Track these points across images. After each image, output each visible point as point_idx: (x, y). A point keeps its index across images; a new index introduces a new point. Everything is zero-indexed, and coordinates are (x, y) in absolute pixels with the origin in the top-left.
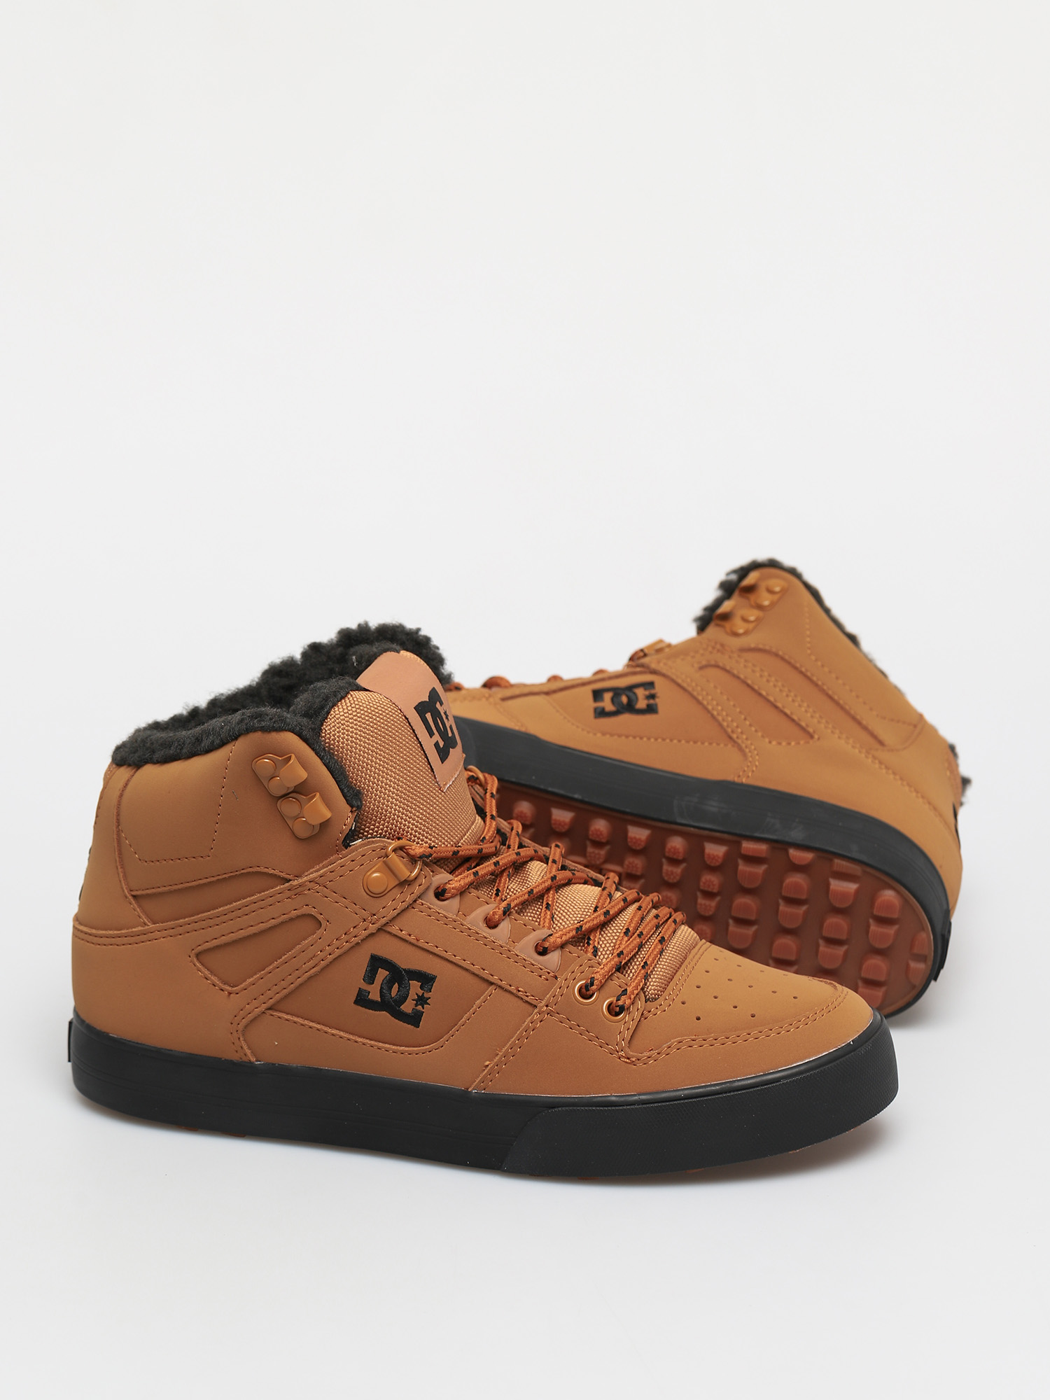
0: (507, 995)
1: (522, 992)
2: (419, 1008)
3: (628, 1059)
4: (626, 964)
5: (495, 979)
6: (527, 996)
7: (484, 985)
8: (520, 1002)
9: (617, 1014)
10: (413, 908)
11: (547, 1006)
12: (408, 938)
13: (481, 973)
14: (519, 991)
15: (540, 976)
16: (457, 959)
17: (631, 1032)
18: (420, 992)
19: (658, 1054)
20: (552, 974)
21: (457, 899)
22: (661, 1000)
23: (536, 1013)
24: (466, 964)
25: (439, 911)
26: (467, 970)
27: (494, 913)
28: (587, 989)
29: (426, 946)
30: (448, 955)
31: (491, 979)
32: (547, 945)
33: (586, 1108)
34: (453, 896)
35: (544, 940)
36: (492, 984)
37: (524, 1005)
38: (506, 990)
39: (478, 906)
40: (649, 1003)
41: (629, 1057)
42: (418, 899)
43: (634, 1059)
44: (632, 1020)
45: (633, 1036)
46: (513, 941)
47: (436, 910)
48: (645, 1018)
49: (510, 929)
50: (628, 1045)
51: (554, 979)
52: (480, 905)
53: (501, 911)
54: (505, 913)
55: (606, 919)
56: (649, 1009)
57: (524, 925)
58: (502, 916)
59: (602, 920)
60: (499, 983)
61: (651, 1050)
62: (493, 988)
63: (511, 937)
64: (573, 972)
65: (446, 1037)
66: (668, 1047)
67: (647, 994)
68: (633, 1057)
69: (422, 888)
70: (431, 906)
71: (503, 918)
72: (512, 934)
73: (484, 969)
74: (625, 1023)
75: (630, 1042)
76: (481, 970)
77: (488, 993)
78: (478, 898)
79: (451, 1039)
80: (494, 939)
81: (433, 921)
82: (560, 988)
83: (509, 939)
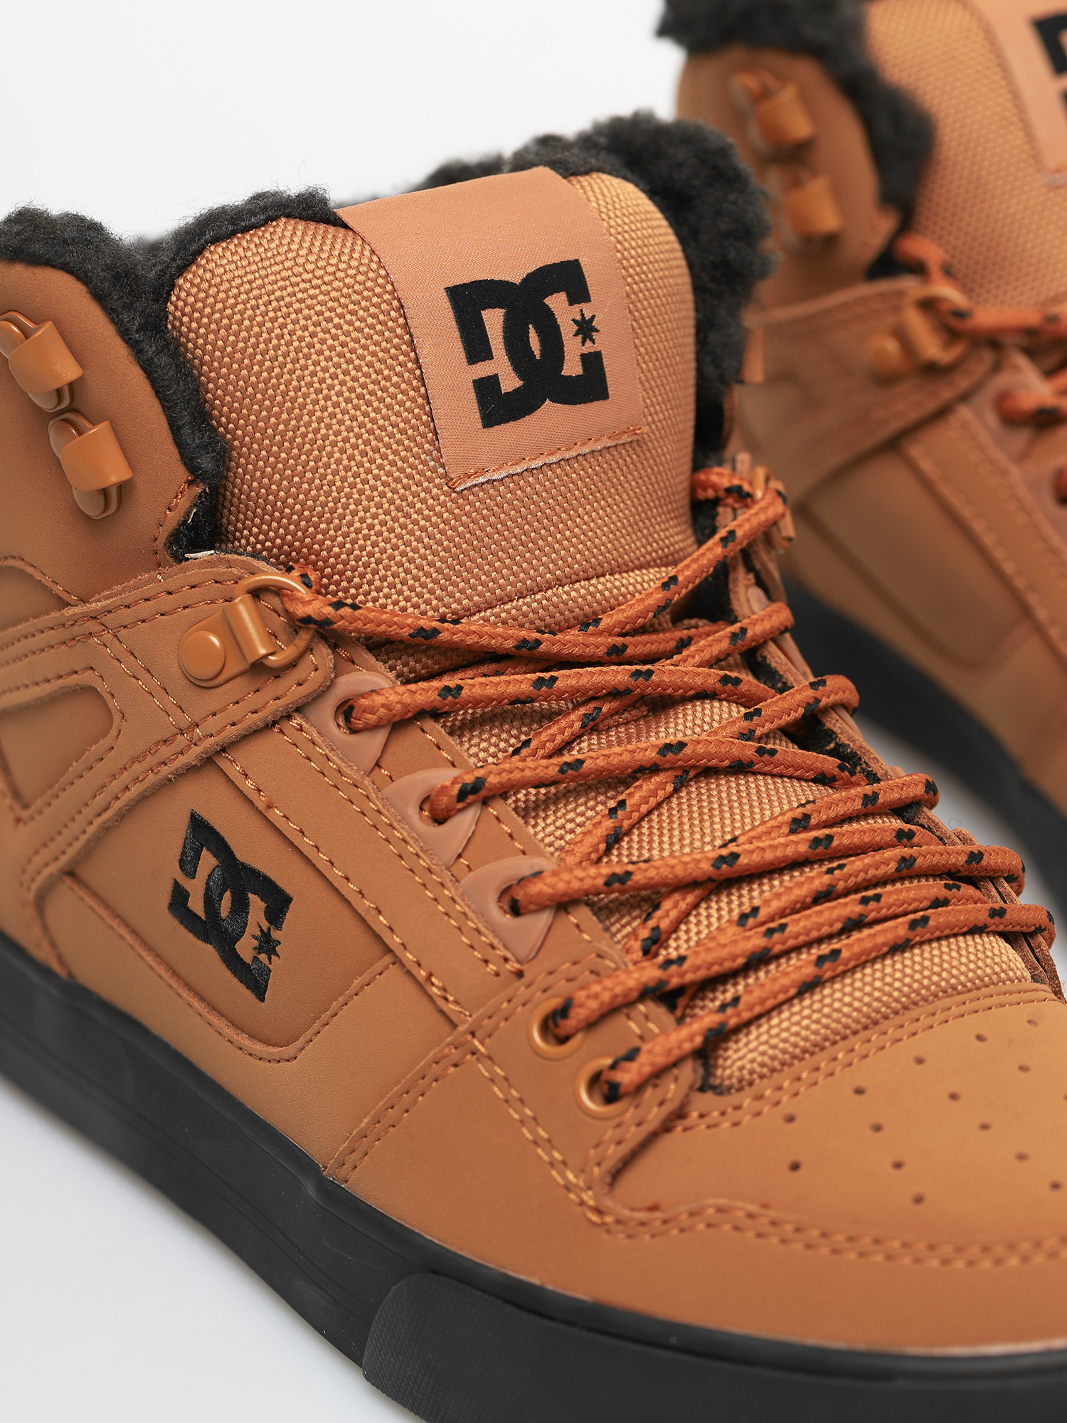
0: (409, 986)
1: (437, 987)
2: (263, 957)
3: (599, 1213)
5: (394, 941)
6: (445, 999)
7: (375, 949)
8: (430, 1007)
9: (606, 1101)
10: (281, 731)
11: (473, 1034)
12: (253, 796)
13: (373, 919)
14: (432, 982)
15: (486, 962)
16: (335, 875)
17: (625, 1149)
18: (265, 925)
19: (665, 1222)
20: (513, 966)
21: (379, 738)
22: (746, 1096)
23: (449, 1045)
24: (349, 890)
25: (331, 755)
26: (348, 904)
27: (441, 791)
28: (557, 1024)
29: (281, 824)
31: (386, 936)
32: (523, 894)
34: (371, 728)
35: (522, 881)
36: (388, 950)
37: (438, 1017)
38: (409, 973)
39: (428, 767)
40: (709, 1096)
41: (603, 1208)
42: (296, 715)
43: (609, 1219)
44: (639, 1124)
45: (627, 1162)
46: (468, 866)
47: (328, 752)
48: (685, 1129)
49: (470, 834)
50: (608, 1179)
51: (514, 977)
52: (435, 764)
53: (456, 790)
54: (462, 795)
55: (719, 872)
56: (704, 1111)
57: (511, 836)
58: (455, 800)
59: (704, 873)
60: (398, 951)
61: (654, 1208)
62: (388, 959)
63: (466, 854)
64: (551, 973)
65: (302, 1040)
66: (692, 1214)
67: (719, 1072)
68: (610, 1213)
69: (302, 691)
70: (318, 740)
71: (460, 806)
72: (470, 847)
73: (380, 912)
74: (619, 1125)
75: (616, 1175)
76: (374, 912)
77: (378, 966)
78: (439, 748)
79: (306, 1048)
80: (422, 850)
81: (313, 771)
82: (509, 1001)
83: (460, 856)
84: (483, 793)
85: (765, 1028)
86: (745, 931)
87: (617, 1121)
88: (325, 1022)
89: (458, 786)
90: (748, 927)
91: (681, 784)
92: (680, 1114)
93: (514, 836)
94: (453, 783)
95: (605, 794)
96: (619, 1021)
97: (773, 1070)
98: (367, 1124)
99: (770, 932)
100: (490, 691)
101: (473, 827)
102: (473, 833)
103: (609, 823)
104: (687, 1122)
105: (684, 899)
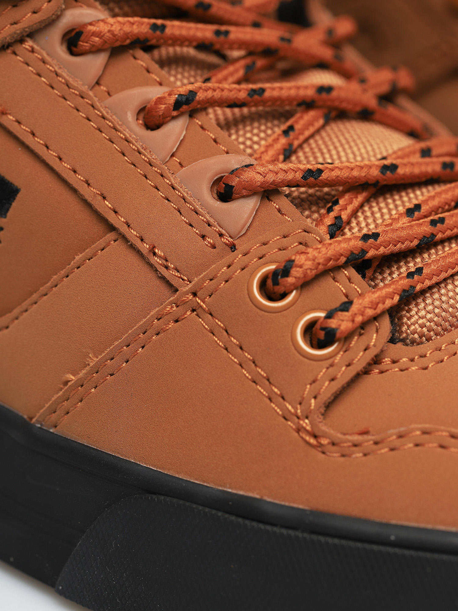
0: (132, 257)
1: (160, 257)
3: (315, 437)
4: (423, 292)
5: (118, 221)
6: (167, 267)
7: (98, 228)
8: (151, 275)
9: (321, 345)
10: (15, 53)
11: (195, 294)
13: (98, 203)
14: (155, 254)
15: (203, 237)
16: (63, 168)
17: (337, 385)
19: (376, 443)
20: (227, 239)
21: (101, 59)
22: (427, 348)
23: (171, 303)
24: (76, 180)
25: (59, 71)
26: (74, 191)
27: (160, 100)
28: (276, 283)
29: (14, 127)
30: (50, 156)
31: (112, 218)
32: (235, 182)
33: (207, 510)
34: (95, 50)
36: (112, 228)
37: (158, 282)
38: (132, 247)
39: (140, 85)
40: (399, 345)
41: (317, 433)
42: (28, 39)
43: (324, 441)
44: (348, 365)
45: (337, 396)
46: (180, 163)
47: (56, 69)
48: (381, 372)
49: (182, 138)
50: (322, 410)
51: (228, 249)
52: (146, 83)
53: (172, 100)
54: (178, 105)
55: (384, 177)
56: (395, 358)
57: (215, 141)
58: (172, 108)
59: (374, 177)
60: (124, 229)
61: (365, 433)
62: (111, 236)
63: (178, 154)
64: (265, 244)
65: (16, 312)
66: (400, 436)
67: (404, 328)
68: (325, 436)
69: (37, 17)
70: (48, 59)
71: (175, 113)
72: (181, 149)
73: (104, 198)
74: (332, 365)
75: (329, 406)
76: (100, 198)
77: (101, 243)
78: (148, 71)
79: (21, 318)
80: (143, 148)
81: (44, 84)
82: (229, 267)
83: (173, 155)
84: (193, 105)
85: (436, 296)
86: (413, 220)
87: (330, 361)
88: (44, 292)
89: (175, 97)
90: (414, 218)
91: (328, 120)
92: (376, 360)
93: (218, 140)
94: (170, 95)
95: (272, 122)
96: (328, 283)
97: (445, 330)
98: (86, 374)
99: (433, 223)
100: (184, 32)
101: (184, 133)
102: (184, 137)
103: (283, 141)
104: (383, 366)
105: (357, 197)
